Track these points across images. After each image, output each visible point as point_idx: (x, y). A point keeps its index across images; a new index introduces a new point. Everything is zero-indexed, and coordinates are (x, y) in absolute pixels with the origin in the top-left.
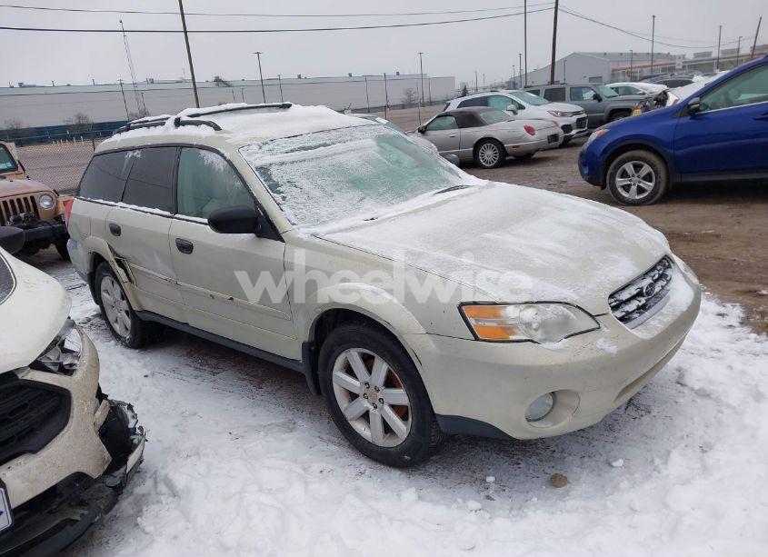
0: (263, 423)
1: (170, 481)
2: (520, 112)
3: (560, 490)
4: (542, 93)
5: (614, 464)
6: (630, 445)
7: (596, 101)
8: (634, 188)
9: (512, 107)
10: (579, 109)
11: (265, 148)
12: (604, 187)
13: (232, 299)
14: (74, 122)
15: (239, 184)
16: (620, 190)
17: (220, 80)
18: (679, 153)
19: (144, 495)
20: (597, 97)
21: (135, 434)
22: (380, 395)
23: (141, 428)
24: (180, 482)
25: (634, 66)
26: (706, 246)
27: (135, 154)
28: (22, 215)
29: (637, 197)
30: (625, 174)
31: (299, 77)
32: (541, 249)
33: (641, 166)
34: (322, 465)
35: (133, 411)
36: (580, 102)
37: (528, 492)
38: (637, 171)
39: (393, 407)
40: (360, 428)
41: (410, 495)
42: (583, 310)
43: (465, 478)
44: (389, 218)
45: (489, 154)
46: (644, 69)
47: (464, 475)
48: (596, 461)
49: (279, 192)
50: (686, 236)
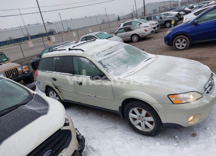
0: (108, 127)
1: (92, 147)
2: (141, 25)
3: (195, 137)
4: (145, 18)
5: (207, 129)
6: (209, 123)
7: (160, 19)
8: (181, 46)
9: (138, 24)
10: (157, 22)
11: (98, 55)
12: (172, 46)
13: (95, 96)
14: (8, 39)
15: (94, 66)
16: (177, 47)
17: (49, 23)
18: (193, 35)
19: (85, 152)
20: (161, 18)
21: (79, 136)
22: (144, 119)
23: (80, 134)
24: (95, 147)
25: (165, 5)
26: (206, 61)
27: (57, 58)
28: (14, 73)
29: (182, 48)
30: (178, 42)
31: (71, 19)
32: (182, 77)
33: (182, 40)
34: (130, 138)
35: (77, 130)
36: (156, 20)
37: (187, 139)
38: (181, 41)
39: (148, 122)
40: (138, 127)
41: (158, 144)
42: (198, 92)
43: (169, 137)
44: (137, 71)
45: (135, 38)
46: (168, 6)
47: (169, 136)
48: (202, 128)
49: (106, 68)
50: (199, 59)
